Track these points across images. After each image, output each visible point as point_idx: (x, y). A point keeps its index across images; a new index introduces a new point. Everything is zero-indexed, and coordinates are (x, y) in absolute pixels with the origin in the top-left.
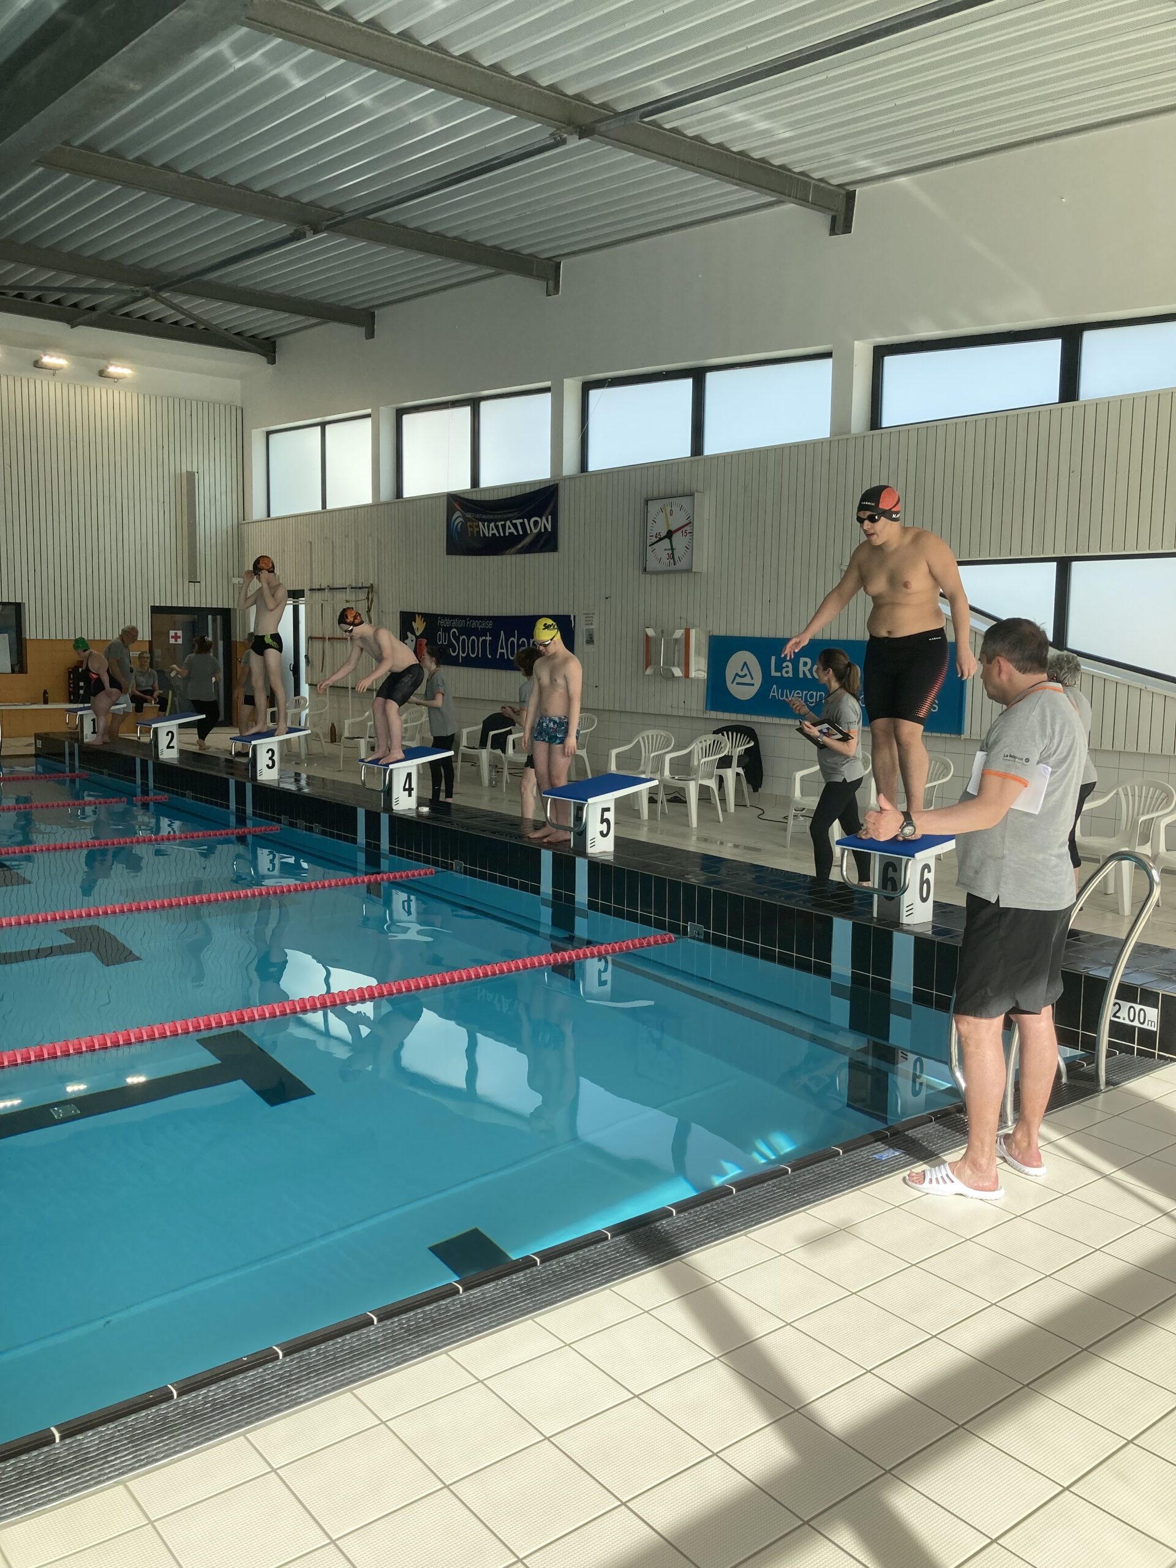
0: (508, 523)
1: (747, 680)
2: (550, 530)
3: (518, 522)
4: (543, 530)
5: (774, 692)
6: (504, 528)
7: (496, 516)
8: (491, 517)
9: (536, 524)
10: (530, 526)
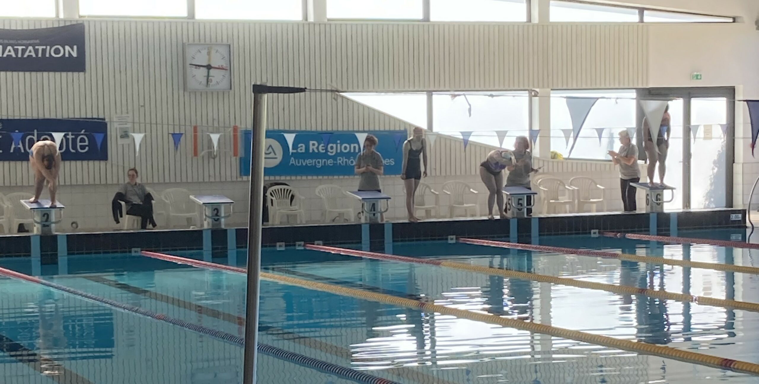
0: (30, 48)
1: (272, 155)
2: (75, 54)
3: (40, 48)
4: (67, 55)
5: (292, 161)
6: (24, 51)
7: (12, 42)
8: (6, 41)
9: (57, 51)
10: (51, 52)
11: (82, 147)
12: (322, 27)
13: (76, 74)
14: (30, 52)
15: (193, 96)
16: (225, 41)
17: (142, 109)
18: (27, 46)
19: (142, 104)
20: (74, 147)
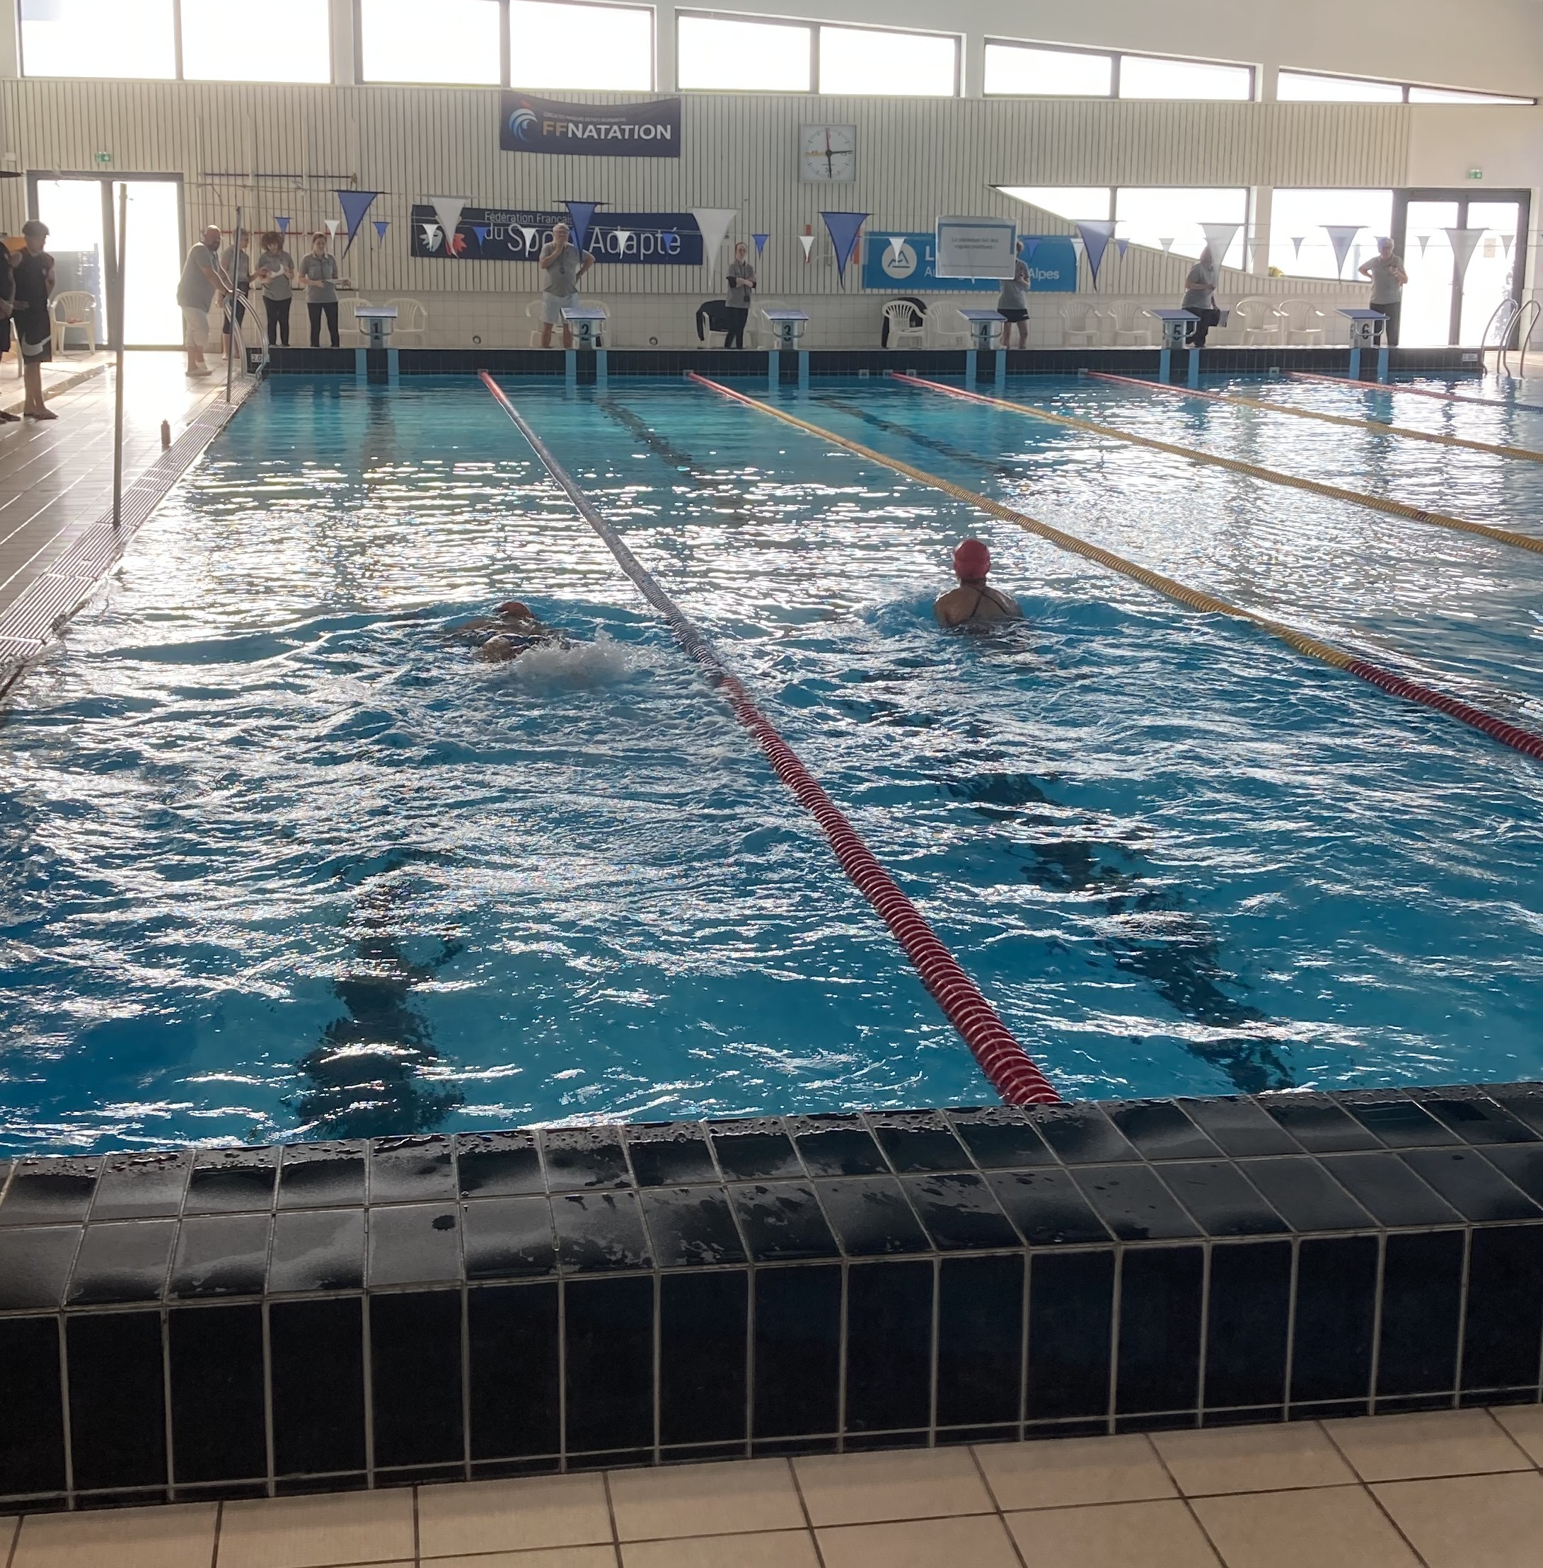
0: (615, 127)
1: (903, 263)
2: (668, 136)
3: (627, 128)
4: (659, 137)
5: (929, 272)
6: (607, 131)
7: (595, 120)
8: (588, 119)
9: (647, 132)
10: (639, 132)
11: (674, 248)
12: (975, 104)
13: (669, 160)
14: (615, 132)
15: (808, 188)
16: (851, 122)
17: (746, 204)
18: (612, 124)
19: (746, 197)
20: (663, 248)
